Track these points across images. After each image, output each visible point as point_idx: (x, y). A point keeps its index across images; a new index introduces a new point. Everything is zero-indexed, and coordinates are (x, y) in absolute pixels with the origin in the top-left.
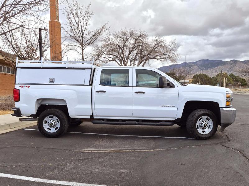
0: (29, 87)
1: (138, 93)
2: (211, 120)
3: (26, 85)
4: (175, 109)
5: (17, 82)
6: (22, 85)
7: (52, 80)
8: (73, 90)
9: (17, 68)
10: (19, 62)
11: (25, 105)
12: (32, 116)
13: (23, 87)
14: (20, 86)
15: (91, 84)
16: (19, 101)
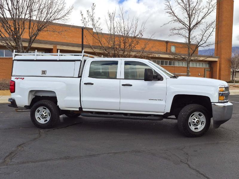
0: (23, 78)
1: (126, 86)
2: (203, 116)
3: (21, 77)
4: (163, 103)
5: (13, 74)
6: (17, 77)
7: (44, 72)
8: (63, 82)
9: (13, 60)
10: (16, 55)
11: (19, 96)
12: (26, 106)
13: (18, 78)
14: (16, 78)
15: (80, 76)
16: (14, 92)
